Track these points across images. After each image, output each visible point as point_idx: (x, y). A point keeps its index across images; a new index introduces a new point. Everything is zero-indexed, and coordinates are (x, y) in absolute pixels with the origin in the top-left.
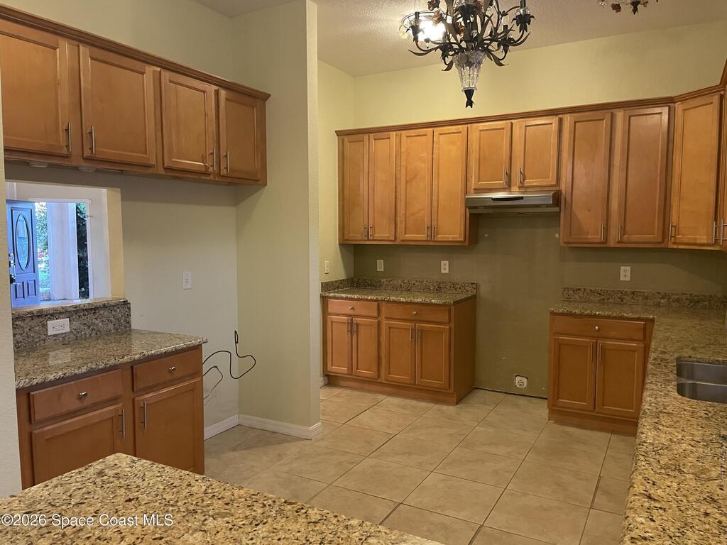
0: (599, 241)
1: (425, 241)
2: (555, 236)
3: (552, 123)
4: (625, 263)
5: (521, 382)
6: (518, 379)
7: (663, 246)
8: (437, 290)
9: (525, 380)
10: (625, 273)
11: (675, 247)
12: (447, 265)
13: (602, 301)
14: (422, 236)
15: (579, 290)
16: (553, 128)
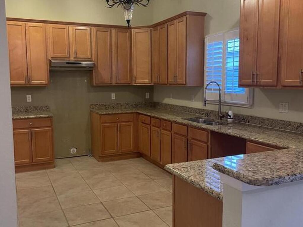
0: (110, 83)
1: (24, 84)
2: (85, 81)
3: (87, 30)
4: (113, 92)
5: (73, 151)
6: (72, 150)
7: (131, 84)
8: (26, 111)
9: (75, 149)
10: (113, 96)
11: (135, 85)
12: (31, 97)
13: (106, 109)
14: (23, 82)
15: (97, 104)
16: (88, 32)
